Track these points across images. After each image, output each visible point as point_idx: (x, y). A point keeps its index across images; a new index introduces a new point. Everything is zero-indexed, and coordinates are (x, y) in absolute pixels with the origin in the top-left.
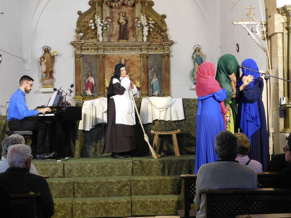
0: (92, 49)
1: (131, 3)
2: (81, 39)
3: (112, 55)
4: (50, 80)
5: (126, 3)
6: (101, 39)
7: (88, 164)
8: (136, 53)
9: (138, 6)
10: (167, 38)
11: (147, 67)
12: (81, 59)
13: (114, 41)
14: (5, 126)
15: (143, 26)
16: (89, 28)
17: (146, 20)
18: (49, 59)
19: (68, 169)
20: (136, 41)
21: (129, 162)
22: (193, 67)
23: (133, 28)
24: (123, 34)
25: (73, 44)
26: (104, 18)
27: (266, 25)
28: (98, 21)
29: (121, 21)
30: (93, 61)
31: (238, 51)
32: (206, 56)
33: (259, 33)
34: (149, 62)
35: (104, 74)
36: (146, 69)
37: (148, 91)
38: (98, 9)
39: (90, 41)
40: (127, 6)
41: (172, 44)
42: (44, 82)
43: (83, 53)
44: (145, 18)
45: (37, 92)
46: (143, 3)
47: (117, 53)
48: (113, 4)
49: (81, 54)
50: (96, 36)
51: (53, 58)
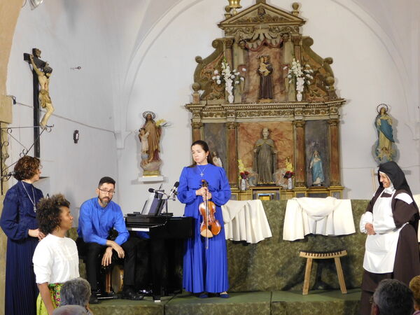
0: (218, 114)
1: (276, 43)
2: (201, 100)
3: (249, 124)
4: (155, 163)
5: (269, 42)
6: (231, 99)
7: (201, 308)
8: (286, 119)
9: (288, 46)
10: (335, 95)
11: (304, 140)
12: (201, 130)
13: (252, 100)
15: (296, 78)
16: (213, 82)
17: (300, 68)
18: (153, 132)
20: (286, 100)
21: (264, 305)
22: (375, 139)
23: (281, 80)
24: (266, 90)
25: (188, 107)
26: (236, 67)
28: (227, 72)
29: (262, 70)
30: (219, 132)
32: (397, 121)
34: (307, 133)
35: (237, 153)
36: (302, 144)
37: (305, 178)
38: (227, 52)
39: (215, 101)
40: (271, 46)
41: (342, 103)
42: (145, 167)
43: (204, 121)
44: (299, 65)
45: (134, 182)
46: (296, 41)
47: (256, 120)
48: (250, 45)
49: (201, 122)
50: (224, 94)
51: (158, 130)
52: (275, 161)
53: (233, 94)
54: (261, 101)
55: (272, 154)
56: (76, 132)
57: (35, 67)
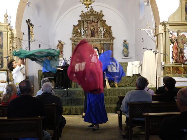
1: (96, 21)
2: (74, 37)
4: (61, 55)
6: (83, 37)
8: (98, 43)
9: (99, 22)
10: (112, 36)
11: (103, 49)
12: (75, 46)
13: (89, 38)
14: (42, 75)
15: (101, 31)
16: (78, 32)
17: (102, 29)
18: (61, 46)
19: (69, 93)
20: (98, 38)
23: (97, 32)
24: (93, 35)
25: (71, 39)
26: (84, 27)
27: (155, 30)
28: (82, 29)
29: (92, 29)
31: (143, 42)
33: (152, 34)
34: (104, 47)
38: (82, 24)
39: (79, 38)
40: (94, 22)
41: (114, 39)
43: (75, 43)
46: (101, 21)
48: (88, 22)
50: (81, 35)
51: (62, 45)
56: (40, 44)
57: (29, 24)
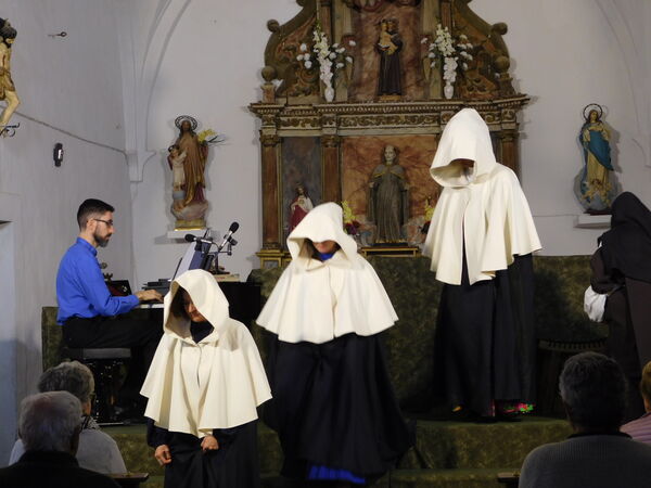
0: (307, 121)
2: (277, 96)
3: (361, 139)
4: (197, 207)
6: (329, 94)
8: (425, 130)
10: (510, 88)
12: (278, 150)
13: (366, 98)
15: (443, 58)
16: (299, 65)
17: (450, 42)
18: (193, 152)
20: (426, 98)
22: (581, 165)
23: (417, 62)
25: (255, 109)
28: (323, 46)
29: (383, 44)
30: (309, 153)
32: (618, 135)
35: (341, 190)
38: (322, 13)
39: (302, 99)
40: (399, 3)
41: (523, 103)
42: (179, 214)
43: (282, 134)
44: (448, 35)
45: (160, 240)
47: (372, 131)
49: (276, 136)
50: (317, 87)
51: (202, 149)
52: (406, 204)
53: (333, 87)
54: (382, 98)
55: (402, 191)
56: (59, 146)
